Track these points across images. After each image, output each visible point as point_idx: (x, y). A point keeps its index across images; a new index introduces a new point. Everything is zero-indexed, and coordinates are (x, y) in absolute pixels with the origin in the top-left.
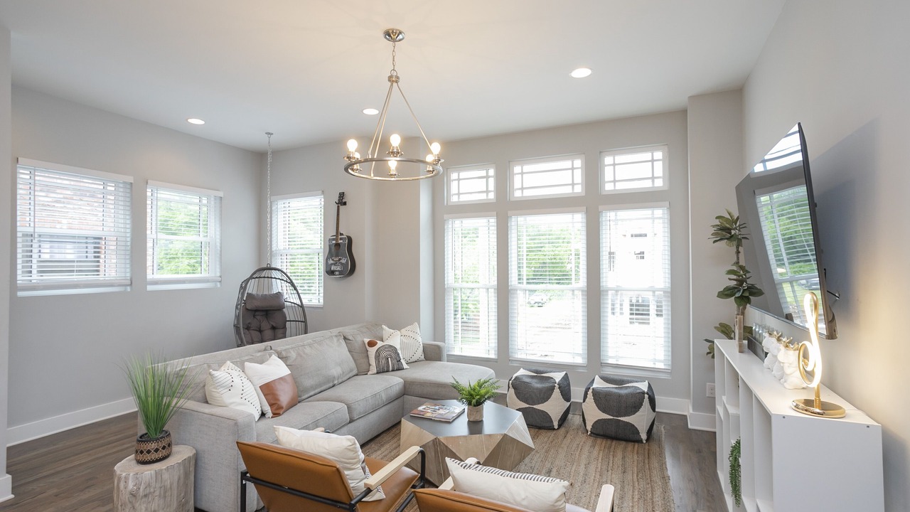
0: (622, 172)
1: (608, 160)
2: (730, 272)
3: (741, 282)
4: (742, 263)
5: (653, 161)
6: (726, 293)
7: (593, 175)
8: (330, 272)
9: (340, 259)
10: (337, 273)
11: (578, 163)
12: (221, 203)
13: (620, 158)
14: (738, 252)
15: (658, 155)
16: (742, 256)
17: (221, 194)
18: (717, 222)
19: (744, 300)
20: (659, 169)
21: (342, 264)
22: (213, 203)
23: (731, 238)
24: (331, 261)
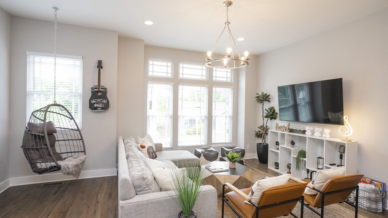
5: (227, 72)
8: (93, 108)
9: (102, 101)
10: (99, 109)
11: (204, 68)
21: (103, 103)
24: (93, 101)
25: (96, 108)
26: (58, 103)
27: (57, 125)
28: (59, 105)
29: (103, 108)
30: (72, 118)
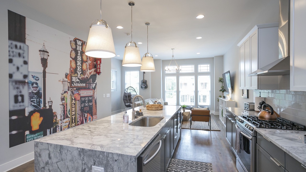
0: (202, 68)
1: (199, 66)
2: (221, 87)
3: (223, 89)
4: (223, 86)
5: (207, 66)
6: (221, 91)
7: (196, 69)
8: (142, 87)
9: (145, 85)
11: (193, 66)
12: (116, 72)
13: (201, 66)
14: (222, 84)
15: (209, 65)
16: (223, 84)
17: (116, 70)
18: (219, 79)
19: (223, 92)
20: (209, 68)
22: (114, 72)
23: (221, 82)
24: (142, 85)
25: (143, 88)
26: (131, 86)
27: (132, 93)
28: (132, 87)
29: (145, 88)
30: (135, 91)
